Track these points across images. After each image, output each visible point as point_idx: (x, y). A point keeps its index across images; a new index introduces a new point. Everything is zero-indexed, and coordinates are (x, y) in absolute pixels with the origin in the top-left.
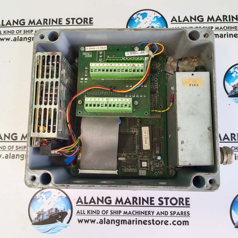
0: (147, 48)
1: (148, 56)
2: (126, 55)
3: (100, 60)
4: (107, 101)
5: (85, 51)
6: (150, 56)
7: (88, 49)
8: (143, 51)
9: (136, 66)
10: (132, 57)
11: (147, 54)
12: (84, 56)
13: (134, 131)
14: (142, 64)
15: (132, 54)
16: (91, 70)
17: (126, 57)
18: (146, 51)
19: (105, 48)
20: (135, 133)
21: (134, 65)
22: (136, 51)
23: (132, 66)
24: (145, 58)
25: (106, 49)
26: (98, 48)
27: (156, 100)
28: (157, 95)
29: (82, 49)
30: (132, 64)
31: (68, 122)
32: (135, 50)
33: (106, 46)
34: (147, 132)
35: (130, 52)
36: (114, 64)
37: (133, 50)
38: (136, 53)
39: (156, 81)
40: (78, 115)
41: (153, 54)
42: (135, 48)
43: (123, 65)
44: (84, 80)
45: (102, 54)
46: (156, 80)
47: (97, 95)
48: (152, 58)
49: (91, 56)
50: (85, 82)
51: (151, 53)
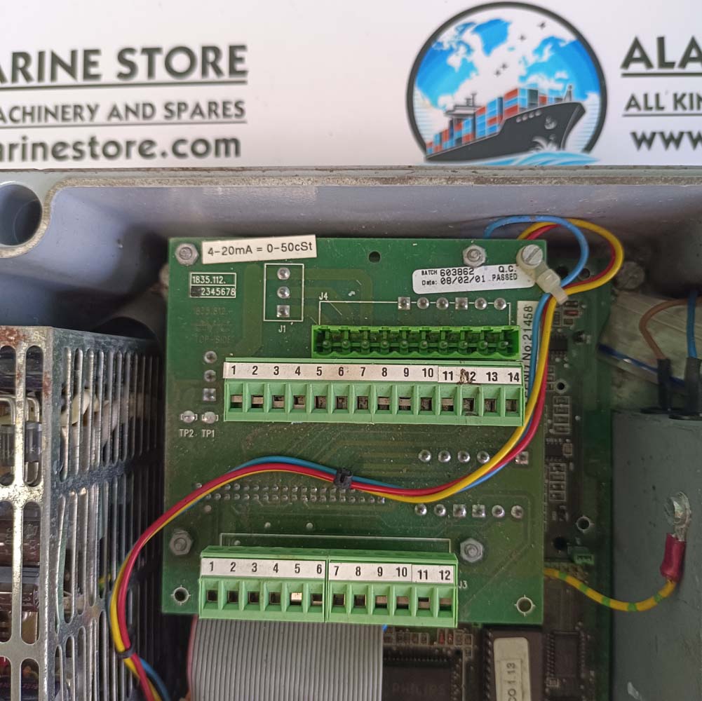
0: (534, 254)
1: (535, 292)
2: (418, 288)
3: (279, 315)
4: (322, 576)
5: (198, 265)
6: (546, 298)
7: (216, 251)
8: (506, 267)
9: (478, 379)
10: (450, 296)
11: (531, 285)
12: (196, 291)
13: (451, 643)
14: (514, 371)
15: (449, 281)
17: (415, 297)
18: (523, 269)
19: (305, 247)
20: (458, 653)
21: (467, 374)
22: (472, 268)
23: (456, 379)
24: (521, 304)
25: (313, 253)
26: (270, 248)
27: (560, 489)
28: (568, 465)
29: (182, 252)
30: (457, 370)
31: (121, 647)
32: (467, 261)
33: (312, 239)
34: (518, 664)
35: (439, 270)
36: (358, 368)
37: (457, 261)
38: (470, 277)
39: (561, 392)
40: (170, 605)
41: (565, 288)
42: (465, 252)
43: (407, 373)
44: (198, 425)
45: (292, 283)
46: (561, 386)
48: (558, 306)
49: (234, 292)
51: (551, 281)
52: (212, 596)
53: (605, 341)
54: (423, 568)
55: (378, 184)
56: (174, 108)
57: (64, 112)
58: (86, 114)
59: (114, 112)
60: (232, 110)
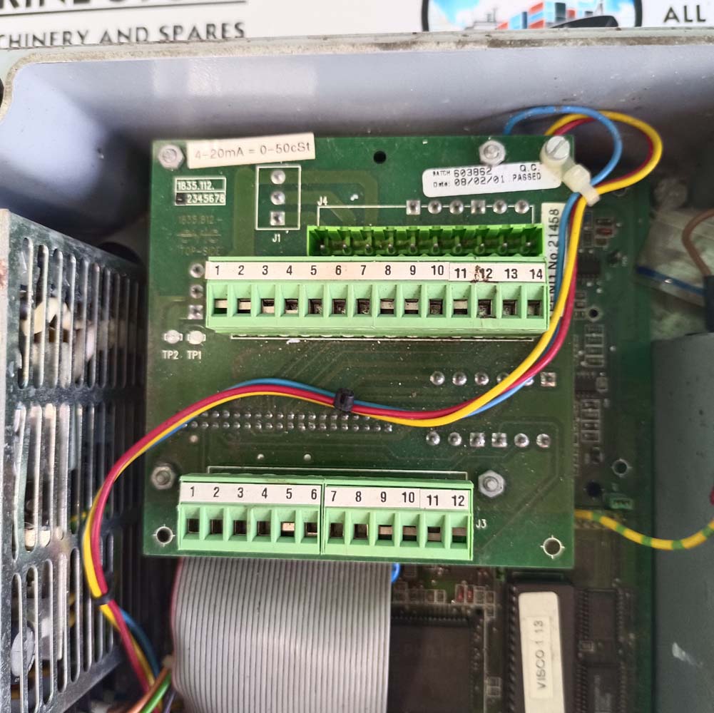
0: (559, 147)
1: (562, 193)
2: (430, 190)
3: (273, 222)
4: (317, 502)
5: (183, 169)
6: (573, 199)
7: (203, 153)
8: (528, 165)
9: (494, 277)
10: (466, 199)
11: (556, 185)
12: (182, 196)
13: (470, 601)
14: (537, 267)
15: (464, 181)
16: (216, 300)
17: (426, 200)
18: (549, 167)
19: (302, 147)
20: (479, 612)
21: (482, 271)
22: (490, 166)
23: (470, 277)
24: (546, 207)
25: (310, 154)
26: (263, 149)
27: (593, 428)
28: (603, 402)
29: (166, 154)
30: (471, 268)
31: (96, 591)
32: (483, 158)
33: (309, 138)
34: (546, 621)
35: (452, 170)
36: (358, 266)
37: (473, 159)
38: (488, 177)
39: (594, 320)
40: (153, 547)
41: (596, 186)
42: (482, 149)
43: (413, 271)
44: (183, 346)
45: (288, 188)
46: (594, 313)
47: (258, 431)
48: (587, 207)
49: (223, 200)
50: (192, 354)
51: (579, 179)
52: (193, 526)
53: (643, 262)
54: (433, 493)
55: (378, 50)
56: (170, 31)
57: (52, 39)
58: (76, 40)
59: (105, 39)
60: (232, 32)
